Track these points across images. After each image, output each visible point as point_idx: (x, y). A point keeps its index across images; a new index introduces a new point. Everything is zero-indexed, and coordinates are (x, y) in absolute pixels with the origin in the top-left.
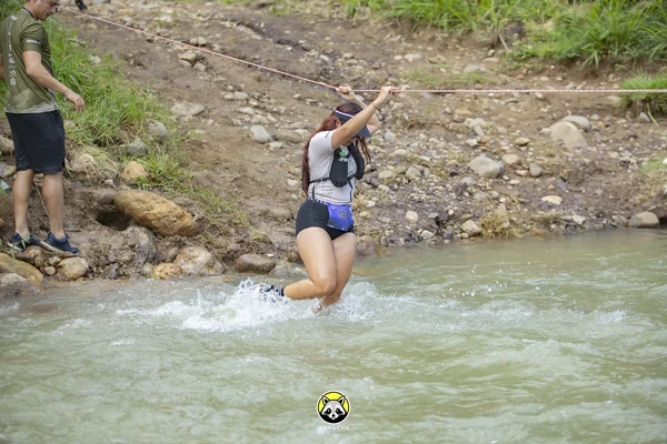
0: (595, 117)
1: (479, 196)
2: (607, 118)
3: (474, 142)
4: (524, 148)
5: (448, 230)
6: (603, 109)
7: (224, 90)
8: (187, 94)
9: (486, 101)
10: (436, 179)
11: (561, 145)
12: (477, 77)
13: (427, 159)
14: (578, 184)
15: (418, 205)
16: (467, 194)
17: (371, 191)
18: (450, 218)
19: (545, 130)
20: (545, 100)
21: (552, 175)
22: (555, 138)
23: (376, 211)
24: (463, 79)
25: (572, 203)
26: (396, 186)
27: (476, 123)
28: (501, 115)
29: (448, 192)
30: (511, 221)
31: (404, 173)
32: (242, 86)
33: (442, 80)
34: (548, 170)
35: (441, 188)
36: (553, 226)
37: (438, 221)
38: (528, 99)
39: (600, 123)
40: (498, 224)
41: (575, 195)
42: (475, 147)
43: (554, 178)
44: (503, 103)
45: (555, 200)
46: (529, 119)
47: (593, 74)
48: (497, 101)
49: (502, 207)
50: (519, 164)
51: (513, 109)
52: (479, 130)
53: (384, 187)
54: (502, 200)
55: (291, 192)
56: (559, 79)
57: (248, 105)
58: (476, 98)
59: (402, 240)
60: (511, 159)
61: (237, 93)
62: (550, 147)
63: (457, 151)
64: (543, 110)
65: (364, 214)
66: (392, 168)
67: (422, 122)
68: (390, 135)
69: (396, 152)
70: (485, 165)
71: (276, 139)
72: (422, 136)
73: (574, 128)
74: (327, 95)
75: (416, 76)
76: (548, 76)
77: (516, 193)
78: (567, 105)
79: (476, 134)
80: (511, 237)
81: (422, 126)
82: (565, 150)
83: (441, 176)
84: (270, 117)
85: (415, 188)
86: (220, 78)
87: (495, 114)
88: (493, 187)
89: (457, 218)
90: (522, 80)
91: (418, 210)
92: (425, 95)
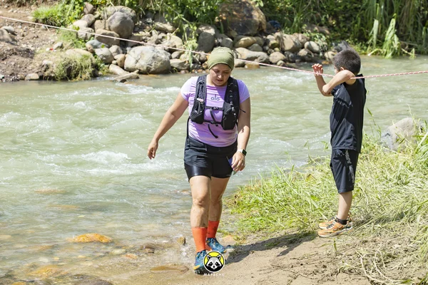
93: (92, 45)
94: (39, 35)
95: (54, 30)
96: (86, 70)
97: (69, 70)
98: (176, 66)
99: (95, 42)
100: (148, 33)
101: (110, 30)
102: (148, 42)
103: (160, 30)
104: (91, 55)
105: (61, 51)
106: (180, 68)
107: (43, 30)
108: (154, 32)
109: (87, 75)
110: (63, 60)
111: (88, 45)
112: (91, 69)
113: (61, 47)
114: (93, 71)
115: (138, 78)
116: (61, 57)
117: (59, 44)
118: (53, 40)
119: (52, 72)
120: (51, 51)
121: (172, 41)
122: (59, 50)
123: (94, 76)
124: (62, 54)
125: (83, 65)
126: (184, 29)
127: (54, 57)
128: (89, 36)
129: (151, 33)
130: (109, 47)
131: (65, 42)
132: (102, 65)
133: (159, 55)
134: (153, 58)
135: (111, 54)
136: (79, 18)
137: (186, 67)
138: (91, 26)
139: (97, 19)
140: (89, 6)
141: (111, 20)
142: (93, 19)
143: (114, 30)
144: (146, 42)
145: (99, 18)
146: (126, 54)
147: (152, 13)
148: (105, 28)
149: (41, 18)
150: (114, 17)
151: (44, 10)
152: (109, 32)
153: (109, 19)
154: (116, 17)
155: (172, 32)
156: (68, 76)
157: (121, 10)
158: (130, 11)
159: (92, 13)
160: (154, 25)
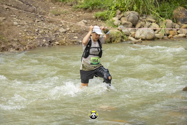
0: (89, 20)
1: (60, 36)
2: (91, 21)
3: (61, 25)
4: (71, 27)
5: (52, 43)
6: (91, 19)
7: (12, 14)
8: (3, 15)
9: (66, 17)
10: (51, 33)
11: (80, 26)
12: (65, 12)
13: (50, 29)
14: (82, 34)
15: (46, 38)
16: (57, 36)
17: (37, 35)
18: (53, 41)
19: (77, 23)
20: (79, 17)
23: (37, 39)
24: (62, 12)
25: (80, 38)
26: (42, 34)
27: (62, 21)
28: (69, 20)
30: (66, 42)
31: (44, 32)
32: (15, 14)
33: (58, 13)
34: (76, 31)
36: (75, 43)
37: (50, 41)
38: (75, 17)
40: (63, 42)
41: (81, 37)
42: (61, 26)
43: (77, 33)
45: (76, 37)
46: (74, 21)
47: (90, 12)
48: (68, 17)
49: (65, 39)
50: (70, 30)
51: (71, 18)
53: (40, 35)
54: (65, 37)
56: (83, 12)
57: (15, 17)
58: (64, 16)
59: (41, 45)
60: (68, 29)
61: (14, 15)
62: (77, 27)
63: (57, 27)
64: (78, 19)
65: (34, 40)
66: (42, 30)
68: (44, 24)
69: (45, 27)
70: (62, 30)
71: (19, 25)
72: (51, 24)
73: (83, 22)
74: (33, 16)
75: (53, 12)
76: (81, 12)
77: (68, 36)
78: (83, 18)
79: (62, 24)
80: (65, 45)
81: (51, 22)
84: (20, 20)
85: (47, 35)
86: (11, 12)
87: (67, 20)
88: (63, 35)
89: (54, 41)
90: (75, 13)
91: (46, 39)
92: (54, 15)
94: (97, 24)
96: (119, 39)
97: (111, 39)
99: (122, 26)
100: (144, 23)
101: (128, 21)
102: (145, 27)
103: (149, 21)
104: (120, 32)
106: (159, 38)
107: (99, 21)
108: (146, 22)
109: (119, 40)
111: (119, 28)
112: (120, 38)
114: (122, 39)
115: (142, 42)
121: (154, 26)
123: (122, 41)
125: (117, 36)
126: (160, 20)
128: (119, 24)
129: (145, 23)
130: (128, 29)
131: (109, 26)
132: (125, 36)
133: (150, 32)
134: (148, 33)
135: (129, 31)
136: (115, 17)
137: (162, 37)
138: (119, 20)
139: (122, 17)
140: (119, 11)
141: (128, 17)
142: (120, 17)
143: (130, 21)
144: (143, 27)
145: (123, 16)
146: (135, 31)
147: (146, 14)
148: (126, 21)
149: (98, 16)
150: (130, 16)
151: (99, 13)
152: (128, 22)
153: (127, 16)
154: (131, 16)
155: (154, 22)
156: (111, 41)
157: (132, 13)
158: (137, 13)
159: (120, 14)
160: (147, 19)
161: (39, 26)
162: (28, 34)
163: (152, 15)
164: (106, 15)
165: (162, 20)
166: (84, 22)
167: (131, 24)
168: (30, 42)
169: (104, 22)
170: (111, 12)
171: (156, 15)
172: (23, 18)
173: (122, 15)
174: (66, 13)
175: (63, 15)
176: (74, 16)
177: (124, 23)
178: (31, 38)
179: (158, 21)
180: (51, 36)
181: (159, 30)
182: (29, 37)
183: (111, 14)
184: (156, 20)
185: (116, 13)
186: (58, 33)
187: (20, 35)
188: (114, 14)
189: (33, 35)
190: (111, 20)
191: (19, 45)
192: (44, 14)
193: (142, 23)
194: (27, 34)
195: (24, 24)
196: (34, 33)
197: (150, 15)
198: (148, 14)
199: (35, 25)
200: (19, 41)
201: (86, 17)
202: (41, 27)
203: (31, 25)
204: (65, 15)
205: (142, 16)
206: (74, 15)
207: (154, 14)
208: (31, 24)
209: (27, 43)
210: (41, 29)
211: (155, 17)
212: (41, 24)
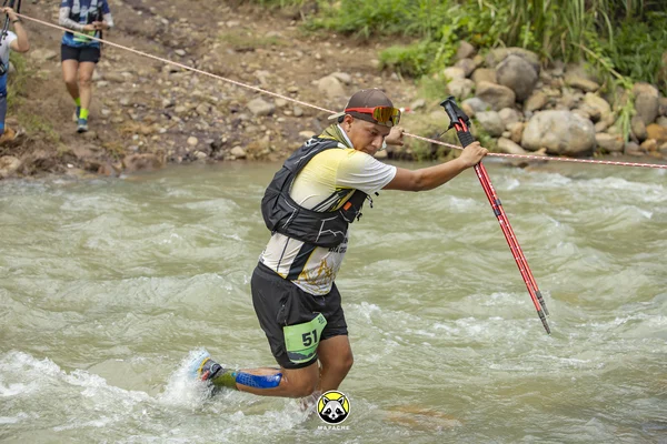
0: (358, 75)
1: (250, 129)
2: (367, 76)
3: (256, 88)
4: (293, 95)
5: (221, 153)
6: (364, 70)
8: (47, 43)
9: (275, 58)
10: (220, 114)
11: (325, 95)
12: (274, 40)
13: (215, 99)
15: (200, 134)
16: (240, 127)
17: (166, 121)
18: (223, 144)
19: (315, 82)
20: (322, 60)
21: (310, 116)
22: (321, 89)
24: (263, 42)
26: (187, 118)
27: (261, 74)
28: (284, 70)
29: (226, 124)
30: (272, 150)
31: (195, 109)
33: (246, 42)
34: (308, 112)
35: (221, 121)
37: (213, 146)
38: (307, 58)
39: (361, 80)
40: (260, 150)
43: (311, 119)
44: (288, 60)
46: (305, 73)
47: (364, 43)
48: (284, 59)
49: (267, 138)
50: (287, 106)
51: (294, 65)
52: (263, 80)
53: (176, 119)
54: (268, 132)
55: (103, 119)
56: (338, 45)
58: (268, 55)
59: (180, 159)
60: (280, 103)
62: (314, 95)
63: (242, 93)
64: (318, 67)
65: (155, 137)
66: (187, 104)
67: (222, 71)
68: (195, 80)
69: (197, 92)
70: (259, 106)
71: (104, 79)
72: (219, 82)
73: (336, 81)
74: (157, 49)
75: (228, 38)
76: (331, 42)
77: (281, 128)
78: (338, 64)
79: (260, 83)
80: (268, 160)
81: (222, 75)
82: (327, 98)
83: (224, 112)
84: (107, 63)
85: (202, 120)
87: (280, 68)
88: (263, 123)
89: (228, 145)
90: (309, 44)
91: (197, 137)
92: (230, 52)
93: (471, 105)
94: (387, 88)
95: (410, 81)
98: (602, 145)
99: (476, 101)
100: (557, 92)
101: (499, 83)
102: (559, 106)
103: (575, 87)
105: (423, 113)
106: (609, 148)
107: (394, 80)
108: (565, 90)
110: (425, 126)
111: (465, 105)
113: (422, 108)
115: (546, 161)
116: (424, 123)
117: (420, 102)
118: (409, 96)
119: (407, 146)
120: (408, 113)
121: (593, 105)
122: (420, 111)
124: (424, 118)
126: (614, 83)
127: (412, 122)
128: (467, 91)
129: (561, 95)
130: (498, 110)
131: (429, 100)
132: (487, 138)
133: (579, 125)
134: (571, 129)
135: (502, 120)
136: (452, 65)
137: (620, 147)
138: (469, 76)
139: (478, 67)
140: (467, 47)
141: (502, 68)
142: (472, 66)
143: (507, 85)
144: (554, 106)
145: (482, 65)
146: (524, 122)
147: (563, 60)
148: (491, 81)
149: (391, 62)
150: (506, 65)
151: (397, 51)
152: (497, 87)
153: (498, 67)
154: (511, 64)
155: (594, 91)
156: (434, 153)
157: (516, 54)
158: (531, 56)
159: (471, 56)
160: (567, 79)
161: (176, 89)
162: (134, 117)
163: (585, 66)
164: (421, 56)
165: (622, 85)
166: (340, 80)
167: (509, 95)
168: (141, 143)
169: (413, 84)
170: (440, 49)
171: (602, 65)
172: (118, 57)
173: (478, 59)
174: (274, 45)
175: (266, 52)
176: (303, 58)
177: (483, 90)
178: (146, 129)
179: (607, 87)
180: (218, 125)
181: (611, 120)
182: (135, 127)
183: (438, 55)
184: (601, 85)
185: (455, 53)
186: (243, 116)
187: (106, 119)
188: (448, 54)
189: (154, 118)
190: (436, 76)
191: (100, 154)
192: (196, 44)
193: (551, 93)
194: (129, 115)
195: (121, 79)
196: (158, 112)
197: (578, 64)
198: (572, 60)
199: (160, 81)
200: (101, 137)
201: (349, 61)
202: (183, 90)
203: (148, 83)
204: (271, 52)
205: (551, 67)
206: (304, 52)
207: (593, 62)
208: (149, 77)
209: (130, 148)
210: (181, 98)
211: (596, 72)
212: (182, 79)
